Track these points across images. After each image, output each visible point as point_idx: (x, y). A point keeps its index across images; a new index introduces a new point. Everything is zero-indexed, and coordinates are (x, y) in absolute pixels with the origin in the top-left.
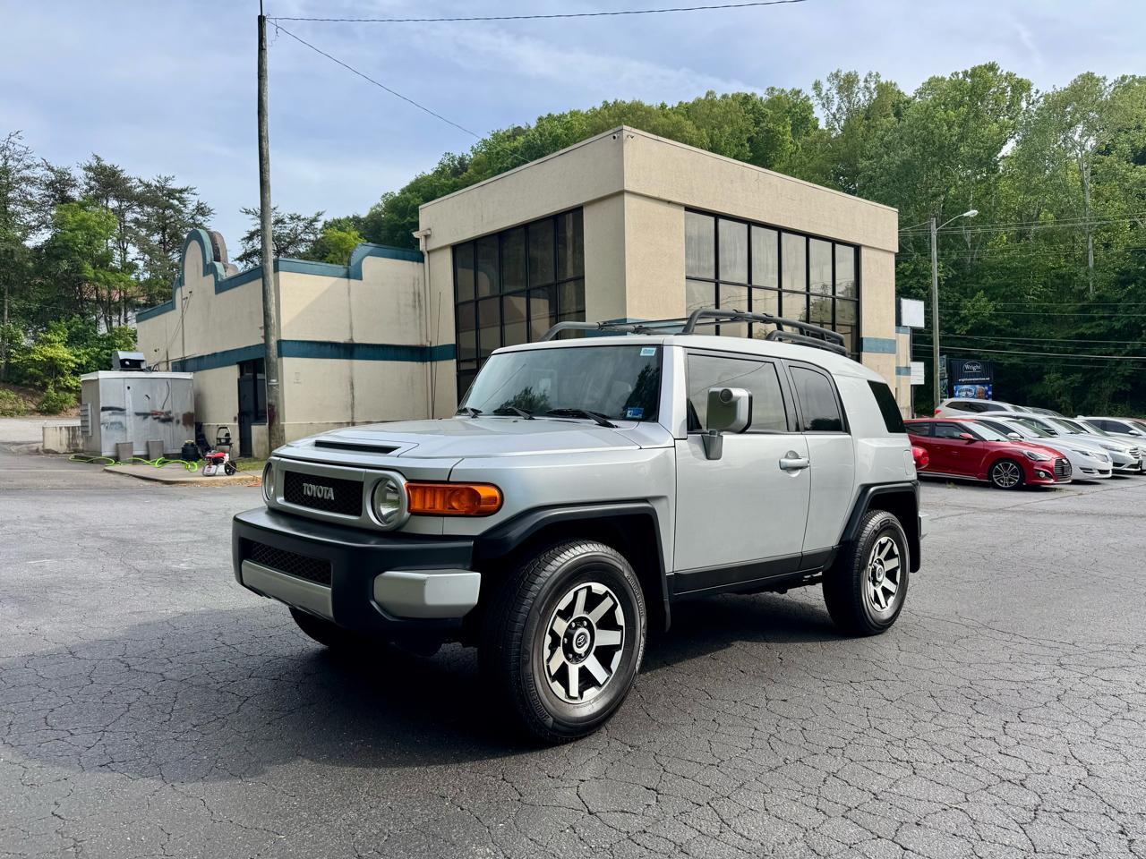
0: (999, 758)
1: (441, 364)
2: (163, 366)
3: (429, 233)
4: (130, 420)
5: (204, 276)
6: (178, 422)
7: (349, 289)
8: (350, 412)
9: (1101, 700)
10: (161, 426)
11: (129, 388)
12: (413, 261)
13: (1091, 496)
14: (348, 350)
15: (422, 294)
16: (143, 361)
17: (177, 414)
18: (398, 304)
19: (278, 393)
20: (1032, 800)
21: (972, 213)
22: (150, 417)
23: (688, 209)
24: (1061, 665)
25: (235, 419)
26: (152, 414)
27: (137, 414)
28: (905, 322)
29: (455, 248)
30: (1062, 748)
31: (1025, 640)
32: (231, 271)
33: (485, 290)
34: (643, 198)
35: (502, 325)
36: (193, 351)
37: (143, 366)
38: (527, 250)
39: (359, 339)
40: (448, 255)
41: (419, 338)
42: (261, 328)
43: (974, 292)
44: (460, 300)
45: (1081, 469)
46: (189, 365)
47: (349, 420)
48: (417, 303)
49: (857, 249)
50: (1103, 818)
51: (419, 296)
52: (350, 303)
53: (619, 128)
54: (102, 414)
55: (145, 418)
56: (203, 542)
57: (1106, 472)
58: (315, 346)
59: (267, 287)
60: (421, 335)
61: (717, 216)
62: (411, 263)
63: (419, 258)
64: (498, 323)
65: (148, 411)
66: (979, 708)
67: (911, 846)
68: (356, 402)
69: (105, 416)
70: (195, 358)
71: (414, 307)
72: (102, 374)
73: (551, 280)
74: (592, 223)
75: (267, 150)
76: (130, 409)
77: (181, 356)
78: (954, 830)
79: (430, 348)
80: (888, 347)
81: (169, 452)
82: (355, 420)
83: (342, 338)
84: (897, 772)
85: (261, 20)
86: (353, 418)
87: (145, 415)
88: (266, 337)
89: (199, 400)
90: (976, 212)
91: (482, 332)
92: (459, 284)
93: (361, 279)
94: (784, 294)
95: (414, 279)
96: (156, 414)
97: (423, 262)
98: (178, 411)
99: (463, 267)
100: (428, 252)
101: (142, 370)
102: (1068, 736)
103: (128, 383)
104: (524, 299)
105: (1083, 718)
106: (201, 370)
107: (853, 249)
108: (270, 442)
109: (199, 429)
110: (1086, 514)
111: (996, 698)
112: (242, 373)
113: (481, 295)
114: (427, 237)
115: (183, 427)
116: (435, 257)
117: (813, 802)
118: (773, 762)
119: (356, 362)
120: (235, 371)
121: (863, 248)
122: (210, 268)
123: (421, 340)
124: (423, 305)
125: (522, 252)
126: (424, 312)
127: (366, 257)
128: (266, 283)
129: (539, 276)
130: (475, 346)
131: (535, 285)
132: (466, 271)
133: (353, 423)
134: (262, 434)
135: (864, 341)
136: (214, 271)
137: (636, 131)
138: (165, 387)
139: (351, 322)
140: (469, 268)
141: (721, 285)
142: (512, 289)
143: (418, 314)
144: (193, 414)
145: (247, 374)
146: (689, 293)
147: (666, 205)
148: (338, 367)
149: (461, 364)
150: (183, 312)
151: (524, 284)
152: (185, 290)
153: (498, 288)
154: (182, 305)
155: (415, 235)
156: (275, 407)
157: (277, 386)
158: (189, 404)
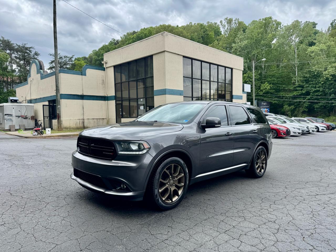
0: (268, 215)
1: (110, 102)
2: (25, 102)
3: (107, 62)
4: (14, 118)
5: (37, 74)
6: (29, 119)
7: (82, 79)
8: (83, 116)
9: (297, 198)
10: (24, 120)
11: (13, 108)
13: (296, 140)
14: (82, 97)
15: (105, 81)
16: (18, 100)
17: (29, 116)
18: (97, 83)
19: (60, 110)
20: (277, 227)
22: (20, 117)
23: (184, 57)
24: (286, 188)
26: (21, 116)
27: (16, 116)
28: (245, 91)
29: (115, 67)
30: (286, 212)
31: (276, 181)
32: (46, 73)
33: (124, 79)
34: (170, 53)
35: (129, 90)
36: (34, 97)
37: (18, 102)
38: (136, 68)
39: (85, 94)
40: (112, 69)
42: (55, 90)
43: (264, 82)
44: (116, 82)
45: (293, 132)
46: (33, 101)
47: (82, 118)
48: (103, 83)
49: (232, 69)
50: (297, 231)
51: (104, 81)
52: (82, 83)
53: (164, 32)
54: (5, 116)
55: (19, 118)
56: (36, 155)
57: (300, 133)
58: (71, 96)
59: (57, 78)
60: (104, 93)
61: (192, 59)
62: (101, 71)
63: (104, 69)
64: (128, 89)
65: (20, 115)
66: (263, 201)
67: (243, 241)
68: (84, 113)
69: (6, 117)
70: (34, 99)
71: (102, 84)
72: (5, 104)
73: (144, 77)
74: (156, 60)
75: (57, 36)
76: (14, 115)
77: (30, 98)
78: (255, 236)
79: (107, 96)
80: (240, 98)
81: (27, 128)
83: (80, 93)
84: (240, 220)
87: (19, 117)
88: (56, 93)
89: (36, 112)
90: (265, 59)
91: (123, 92)
92: (116, 77)
93: (86, 76)
94: (211, 82)
95: (102, 76)
96: (22, 116)
97: (105, 71)
98: (30, 115)
99: (117, 72)
100: (106, 68)
101: (18, 103)
102: (288, 208)
103: (13, 107)
104: (136, 82)
105: (292, 203)
106: (36, 103)
107: (230, 69)
108: (58, 125)
109: (36, 121)
110: (294, 145)
111: (268, 198)
113: (123, 81)
114: (106, 63)
115: (31, 120)
116: (108, 69)
117: (216, 229)
118: (205, 218)
119: (84, 101)
120: (47, 103)
121: (233, 69)
122: (39, 72)
123: (104, 94)
124: (105, 84)
125: (135, 68)
126: (105, 86)
127: (87, 69)
128: (56, 77)
129: (140, 76)
130: (121, 96)
131: (139, 78)
132: (118, 73)
133: (84, 119)
134: (56, 122)
135: (234, 96)
136: (40, 73)
137: (169, 33)
138: (25, 108)
139: (83, 89)
140: (119, 73)
141: (193, 79)
142: (132, 79)
143: (103, 86)
144: (34, 116)
145: (51, 104)
146: (184, 81)
147: (177, 55)
148: (79, 102)
149: (117, 102)
150: (30, 85)
151: (136, 78)
152: (31, 78)
153: (128, 79)
154: (30, 83)
155: (102, 62)
156: (60, 114)
157: (60, 108)
158: (33, 113)
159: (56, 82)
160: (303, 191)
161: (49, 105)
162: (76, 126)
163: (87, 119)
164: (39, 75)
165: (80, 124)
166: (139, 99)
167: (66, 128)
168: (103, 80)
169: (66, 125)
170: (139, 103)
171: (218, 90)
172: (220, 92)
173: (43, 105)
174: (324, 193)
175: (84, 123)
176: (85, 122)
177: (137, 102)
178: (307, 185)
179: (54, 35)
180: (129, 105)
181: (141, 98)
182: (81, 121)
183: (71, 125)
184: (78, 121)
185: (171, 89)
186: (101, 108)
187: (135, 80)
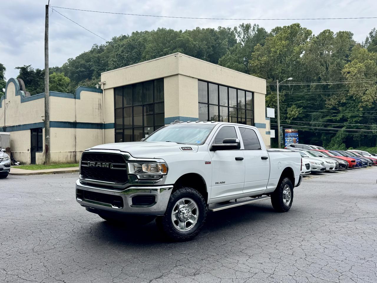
1: (108, 131)
5: (16, 96)
7: (75, 103)
8: (75, 148)
12: (99, 92)
14: (74, 125)
15: (102, 104)
18: (93, 108)
19: (49, 141)
21: (291, 79)
23: (199, 80)
25: (28, 150)
28: (268, 116)
29: (116, 89)
31: (304, 213)
32: (27, 94)
34: (185, 76)
36: (7, 125)
38: (143, 91)
39: (78, 121)
40: (112, 91)
41: (100, 120)
42: (42, 117)
43: (292, 105)
44: (117, 107)
46: (8, 129)
47: (74, 151)
48: (100, 108)
49: (253, 93)
52: (75, 108)
53: (177, 53)
58: (62, 123)
59: (46, 102)
60: (101, 119)
61: (208, 82)
62: (98, 93)
64: (132, 116)
68: (77, 144)
70: (10, 127)
71: (99, 109)
73: (152, 102)
74: (167, 85)
75: (48, 53)
77: (4, 125)
79: (104, 124)
80: (263, 126)
82: (76, 151)
83: (72, 120)
85: (47, 7)
86: (75, 150)
89: (12, 143)
91: (125, 119)
92: (116, 101)
93: (80, 99)
94: (230, 108)
95: (99, 99)
97: (102, 93)
98: (4, 147)
99: (118, 95)
100: (104, 90)
104: (141, 108)
106: (13, 131)
107: (251, 93)
108: (46, 159)
109: (12, 154)
112: (32, 133)
113: (125, 106)
114: (104, 84)
116: (107, 92)
118: (247, 235)
119: (77, 129)
120: (29, 132)
121: (255, 93)
122: (19, 93)
124: (102, 109)
125: (141, 91)
126: (102, 111)
127: (82, 91)
128: (46, 101)
129: (148, 100)
130: (122, 124)
131: (146, 103)
133: (75, 152)
134: (40, 156)
135: (256, 124)
136: (21, 94)
137: (182, 54)
139: (76, 115)
140: (121, 96)
141: (210, 105)
142: (137, 104)
143: (100, 111)
144: (10, 148)
145: (34, 133)
146: (200, 108)
147: (192, 78)
148: (70, 131)
149: (117, 130)
150: (5, 109)
151: (142, 103)
152: (7, 101)
153: (132, 104)
154: (5, 106)
155: (99, 83)
156: (49, 146)
157: (49, 138)
158: (8, 144)
160: (326, 220)
162: (66, 160)
163: (80, 152)
164: (19, 97)
165: (71, 157)
166: (145, 128)
167: (55, 163)
168: (100, 103)
169: (55, 160)
170: (146, 131)
171: (237, 118)
172: (239, 120)
174: (344, 221)
175: (75, 156)
176: (77, 155)
177: (143, 131)
178: (330, 216)
179: (45, 52)
180: (132, 134)
181: (148, 127)
182: (72, 154)
183: (61, 159)
184: (69, 154)
185: (185, 117)
186: (96, 138)
187: (141, 106)
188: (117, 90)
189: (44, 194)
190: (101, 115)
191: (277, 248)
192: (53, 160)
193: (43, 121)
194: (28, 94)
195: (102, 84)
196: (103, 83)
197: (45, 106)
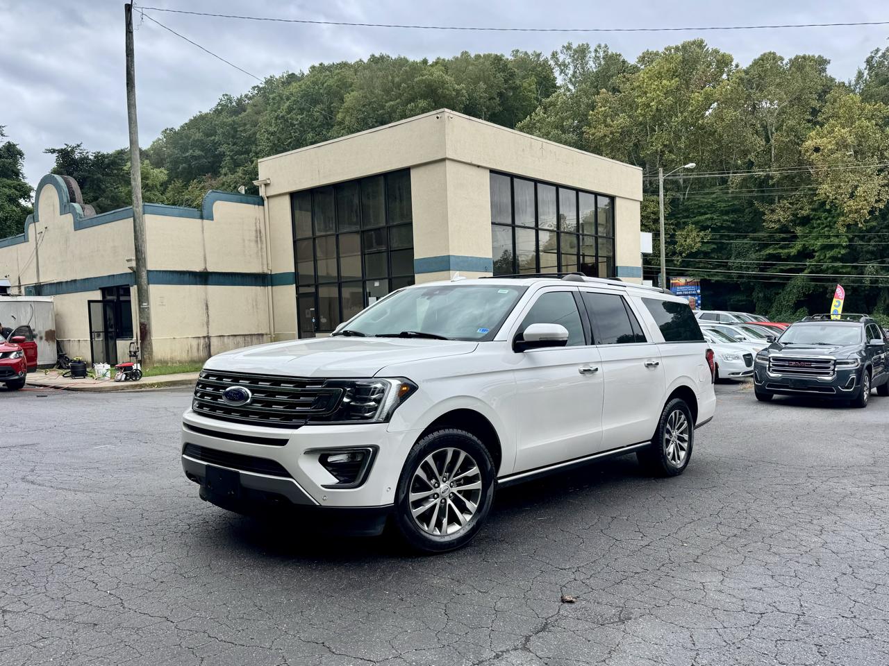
1: (279, 289)
3: (269, 182)
6: (41, 338)
7: (202, 228)
8: (206, 328)
12: (255, 204)
14: (203, 278)
15: (263, 231)
16: (9, 287)
17: (40, 332)
18: (244, 240)
19: (149, 314)
21: (692, 165)
23: (492, 171)
29: (295, 196)
32: (88, 211)
33: (322, 229)
34: (461, 164)
35: (338, 258)
36: (44, 279)
37: (8, 292)
38: (360, 199)
39: (211, 268)
40: (287, 200)
41: (261, 266)
42: (128, 261)
44: (298, 237)
46: (46, 290)
47: (205, 335)
48: (259, 238)
49: (613, 199)
51: (260, 232)
52: (203, 239)
53: (441, 110)
58: (175, 274)
59: (138, 228)
60: (262, 264)
61: (513, 177)
62: (253, 206)
63: (261, 202)
64: (335, 256)
68: (210, 319)
70: (54, 283)
71: (257, 241)
73: (383, 224)
74: (417, 181)
77: (36, 281)
79: (271, 274)
80: (636, 273)
82: (210, 335)
83: (198, 268)
86: (208, 333)
88: (137, 268)
89: (58, 319)
91: (319, 263)
92: (296, 223)
93: (213, 220)
94: (561, 234)
95: (256, 219)
97: (263, 205)
98: (41, 330)
99: (301, 209)
100: (268, 197)
101: (8, 295)
106: (59, 294)
107: (609, 199)
108: (143, 354)
109: (59, 344)
112: (105, 297)
113: (318, 234)
114: (266, 185)
115: (46, 343)
116: (274, 202)
119: (209, 287)
120: (97, 295)
121: (617, 198)
122: (68, 208)
123: (263, 268)
124: (264, 241)
125: (356, 201)
126: (264, 246)
127: (217, 200)
128: (137, 225)
129: (372, 221)
130: (313, 274)
131: (368, 227)
132: (303, 212)
133: (209, 337)
135: (618, 269)
136: (73, 211)
137: (455, 112)
138: (29, 309)
139: (205, 258)
140: (307, 211)
141: (516, 229)
142: (347, 229)
143: (259, 246)
144: (54, 332)
145: (109, 298)
146: (494, 235)
147: (476, 168)
148: (195, 291)
149: (300, 288)
150: (37, 244)
151: (358, 227)
152: (40, 226)
153: (334, 228)
154: (36, 237)
155: (255, 183)
156: (148, 326)
157: (148, 308)
158: (50, 323)
159: (136, 238)
161: (104, 302)
162: (188, 355)
163: (219, 338)
164: (69, 217)
165: (198, 350)
166: (367, 282)
167: (164, 363)
168: (258, 229)
169: (164, 355)
170: (369, 290)
171: (578, 255)
172: (583, 260)
173: (90, 302)
175: (209, 346)
176: (211, 344)
177: (364, 288)
180: (337, 296)
181: (375, 279)
182: (202, 341)
183: (176, 354)
184: (195, 343)
185: (462, 257)
186: (253, 307)
187: (357, 232)
188: (297, 198)
189: (168, 433)
190: (262, 255)
191: (774, 550)
192: (160, 357)
193: (131, 271)
194: (90, 211)
195: (263, 185)
196: (265, 182)
197: (135, 236)
